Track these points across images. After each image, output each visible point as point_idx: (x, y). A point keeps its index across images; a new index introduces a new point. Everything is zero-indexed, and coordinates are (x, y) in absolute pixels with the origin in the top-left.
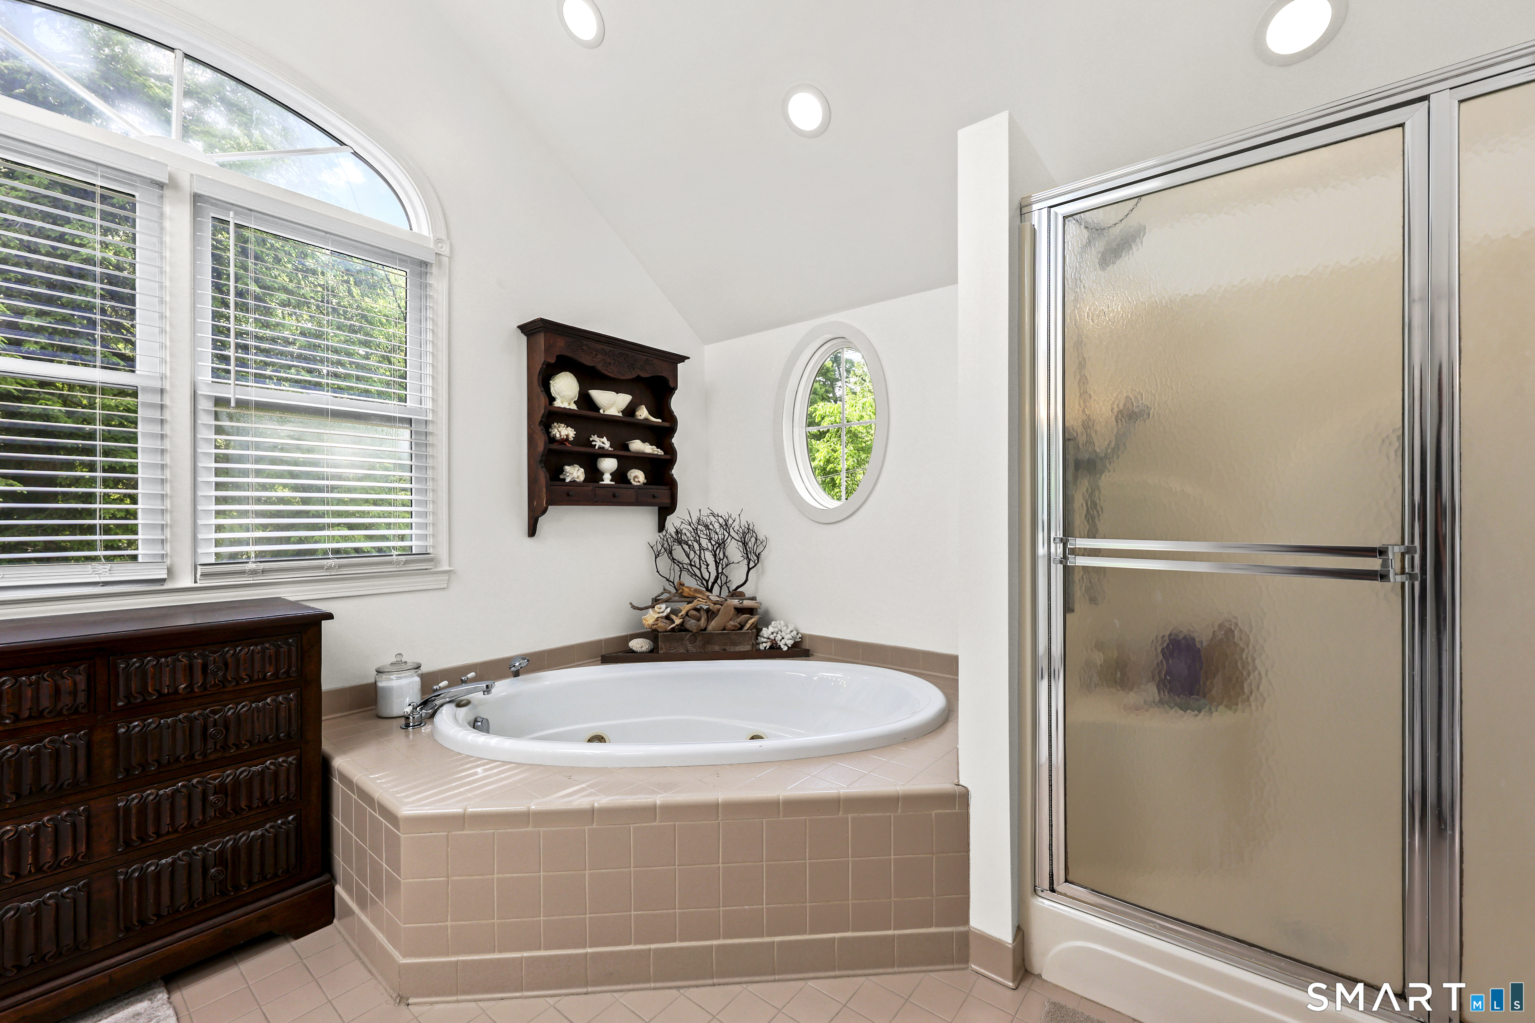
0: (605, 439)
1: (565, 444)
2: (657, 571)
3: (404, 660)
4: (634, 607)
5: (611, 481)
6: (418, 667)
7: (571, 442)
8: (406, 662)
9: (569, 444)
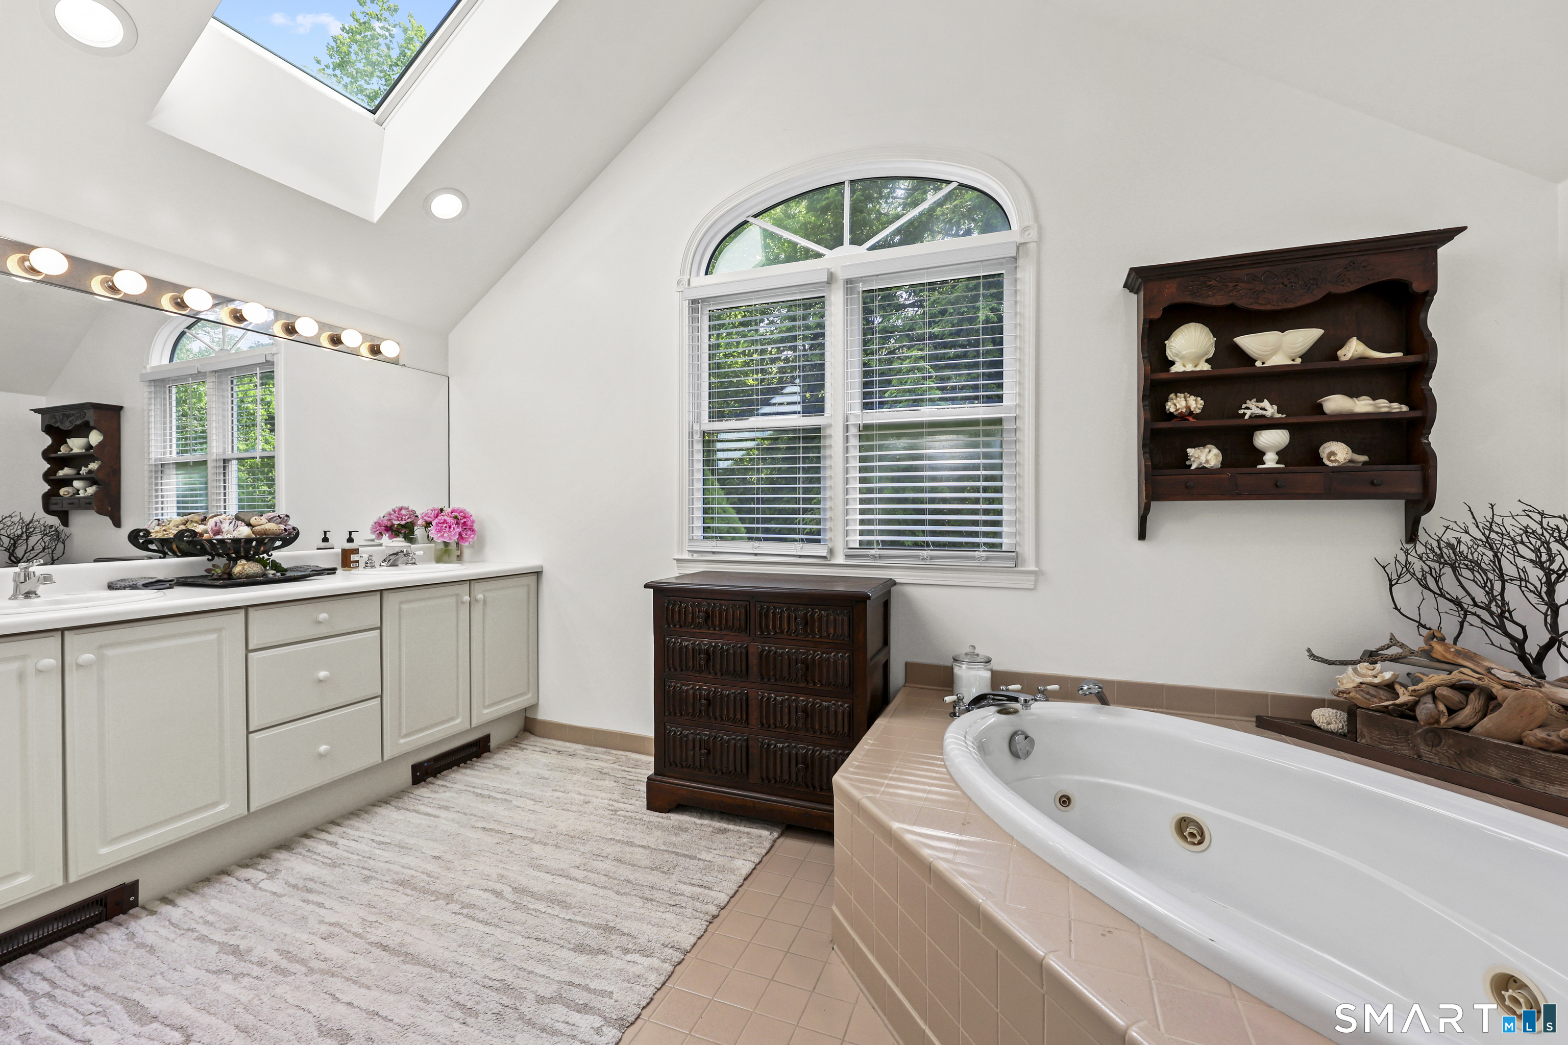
0: (1266, 404)
1: (1188, 420)
2: (1396, 608)
3: (976, 651)
4: (1312, 656)
5: (1277, 463)
6: (988, 661)
7: (1197, 416)
8: (978, 655)
9: (1193, 418)
